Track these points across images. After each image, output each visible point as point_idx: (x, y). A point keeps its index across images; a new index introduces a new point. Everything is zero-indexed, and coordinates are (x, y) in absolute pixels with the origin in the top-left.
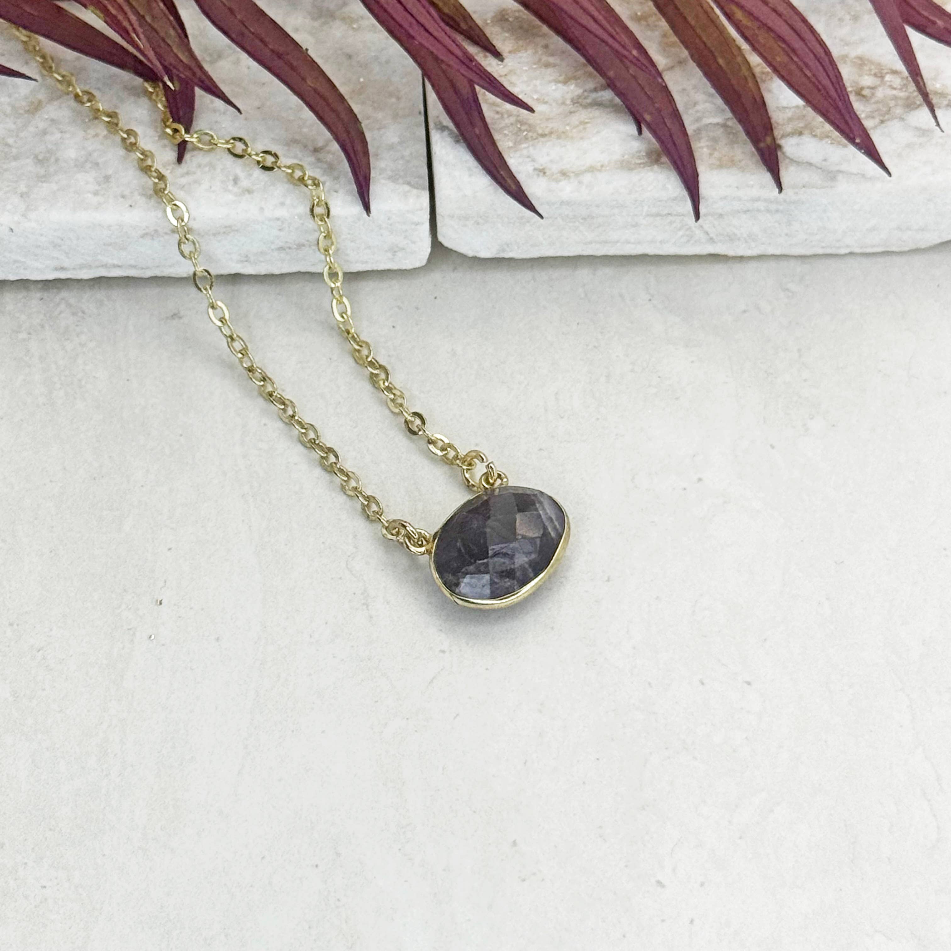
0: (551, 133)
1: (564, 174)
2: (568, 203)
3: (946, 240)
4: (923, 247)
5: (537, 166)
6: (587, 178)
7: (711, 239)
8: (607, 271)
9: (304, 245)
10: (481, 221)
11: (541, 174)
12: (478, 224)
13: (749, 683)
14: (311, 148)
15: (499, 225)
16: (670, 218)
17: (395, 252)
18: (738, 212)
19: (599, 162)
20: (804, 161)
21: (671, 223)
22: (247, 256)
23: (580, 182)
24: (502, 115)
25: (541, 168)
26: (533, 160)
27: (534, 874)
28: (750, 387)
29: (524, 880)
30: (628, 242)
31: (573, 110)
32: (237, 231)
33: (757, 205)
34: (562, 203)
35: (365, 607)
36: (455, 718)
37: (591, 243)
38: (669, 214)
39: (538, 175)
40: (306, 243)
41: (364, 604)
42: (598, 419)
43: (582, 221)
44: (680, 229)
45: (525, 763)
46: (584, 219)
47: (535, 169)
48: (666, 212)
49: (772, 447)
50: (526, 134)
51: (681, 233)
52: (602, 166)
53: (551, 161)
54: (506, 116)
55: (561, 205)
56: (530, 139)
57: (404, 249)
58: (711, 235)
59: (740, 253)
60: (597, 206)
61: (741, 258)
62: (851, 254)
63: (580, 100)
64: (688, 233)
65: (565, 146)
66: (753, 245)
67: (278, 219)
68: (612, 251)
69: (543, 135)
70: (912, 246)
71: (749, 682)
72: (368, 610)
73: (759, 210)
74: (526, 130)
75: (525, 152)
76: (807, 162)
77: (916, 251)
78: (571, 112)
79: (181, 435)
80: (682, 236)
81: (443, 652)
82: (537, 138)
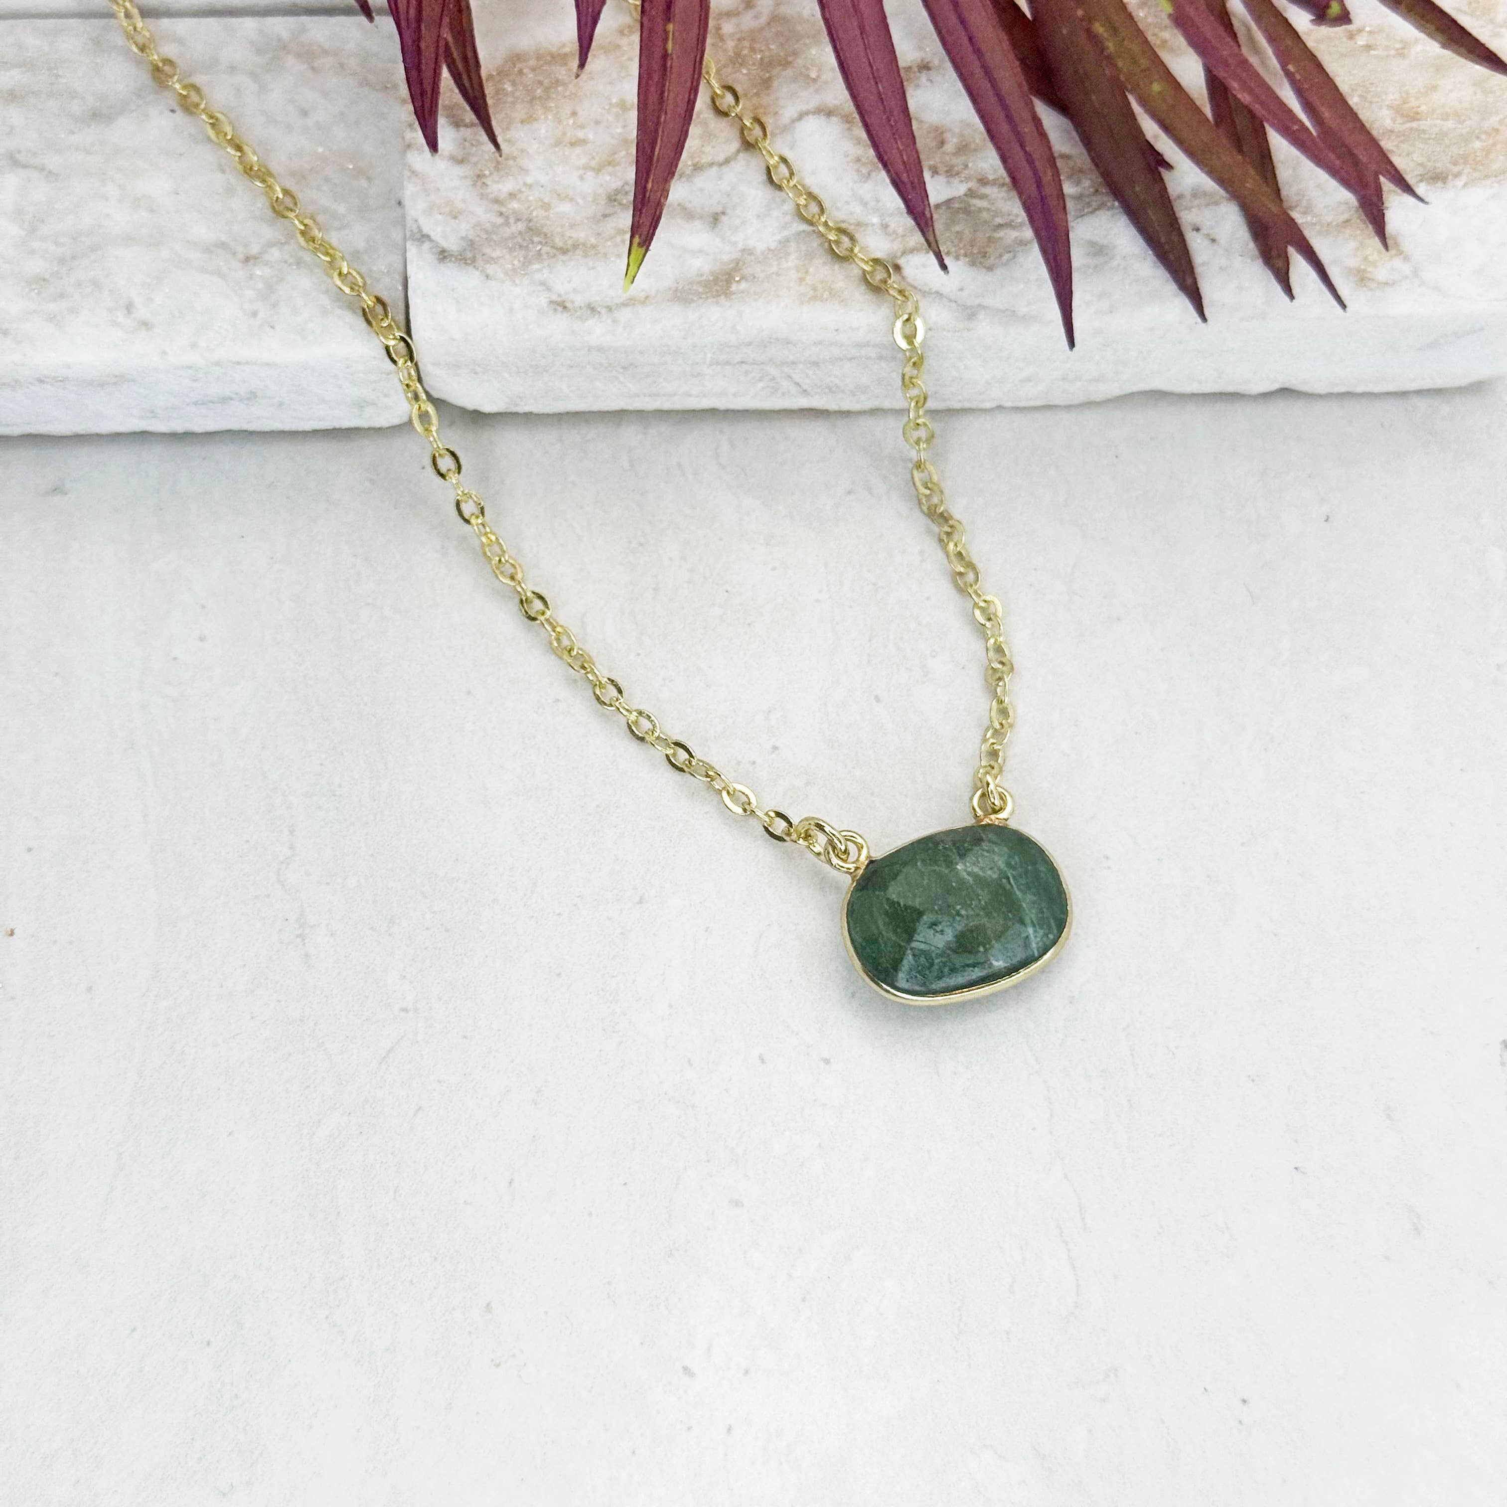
0: (575, 246)
1: (592, 309)
2: (600, 349)
3: (1129, 391)
4: (1098, 400)
5: (555, 298)
6: (624, 315)
7: (805, 391)
8: (664, 429)
9: (232, 399)
10: (478, 369)
11: (560, 309)
12: (476, 373)
13: (827, 1061)
14: (241, 256)
15: (506, 375)
16: (745, 367)
17: (362, 407)
18: (840, 359)
19: (643, 290)
20: (934, 290)
21: (747, 373)
22: (152, 412)
23: (615, 321)
24: (507, 219)
25: (559, 299)
26: (549, 289)
27: (514, 1356)
28: (851, 607)
29: (498, 1365)
30: (689, 395)
31: (607, 212)
32: (133, 381)
33: (863, 352)
34: (590, 349)
35: (299, 940)
36: (415, 1114)
37: (637, 395)
38: (743, 362)
39: (555, 310)
40: (234, 396)
41: (298, 936)
42: (639, 655)
43: (621, 370)
44: (760, 380)
45: (510, 1183)
46: (624, 368)
47: (551, 302)
48: (738, 358)
49: (877, 699)
50: (541, 249)
51: (761, 385)
52: (647, 297)
53: (575, 290)
54: (512, 220)
55: (589, 350)
56: (545, 256)
57: (374, 404)
58: (805, 387)
59: (846, 406)
60: (641, 352)
61: (846, 414)
62: (1000, 408)
63: (618, 197)
64: (772, 384)
65: (594, 268)
66: (863, 397)
67: (190, 367)
68: (667, 406)
69: (564, 251)
70: (1082, 399)
71: (826, 1059)
72: (304, 944)
73: (868, 358)
74: (540, 243)
75: (538, 277)
76: (937, 292)
77: (1089, 405)
78: (605, 216)
79: (57, 674)
80: (763, 388)
81: (405, 1010)
82: (554, 256)
